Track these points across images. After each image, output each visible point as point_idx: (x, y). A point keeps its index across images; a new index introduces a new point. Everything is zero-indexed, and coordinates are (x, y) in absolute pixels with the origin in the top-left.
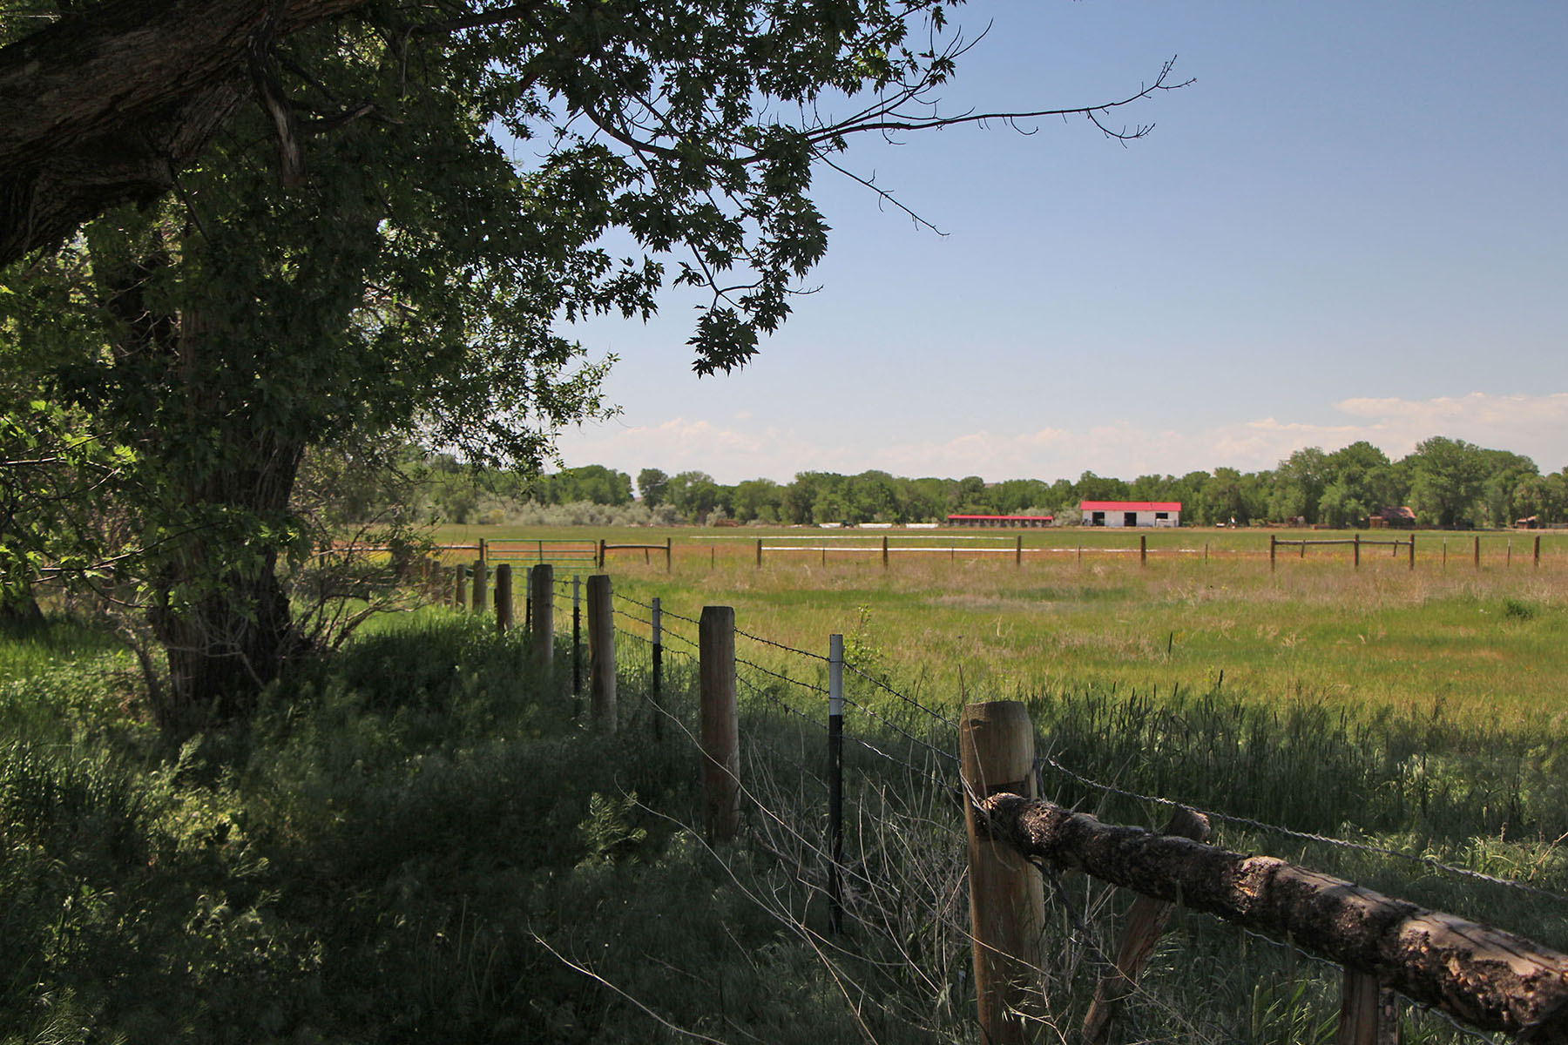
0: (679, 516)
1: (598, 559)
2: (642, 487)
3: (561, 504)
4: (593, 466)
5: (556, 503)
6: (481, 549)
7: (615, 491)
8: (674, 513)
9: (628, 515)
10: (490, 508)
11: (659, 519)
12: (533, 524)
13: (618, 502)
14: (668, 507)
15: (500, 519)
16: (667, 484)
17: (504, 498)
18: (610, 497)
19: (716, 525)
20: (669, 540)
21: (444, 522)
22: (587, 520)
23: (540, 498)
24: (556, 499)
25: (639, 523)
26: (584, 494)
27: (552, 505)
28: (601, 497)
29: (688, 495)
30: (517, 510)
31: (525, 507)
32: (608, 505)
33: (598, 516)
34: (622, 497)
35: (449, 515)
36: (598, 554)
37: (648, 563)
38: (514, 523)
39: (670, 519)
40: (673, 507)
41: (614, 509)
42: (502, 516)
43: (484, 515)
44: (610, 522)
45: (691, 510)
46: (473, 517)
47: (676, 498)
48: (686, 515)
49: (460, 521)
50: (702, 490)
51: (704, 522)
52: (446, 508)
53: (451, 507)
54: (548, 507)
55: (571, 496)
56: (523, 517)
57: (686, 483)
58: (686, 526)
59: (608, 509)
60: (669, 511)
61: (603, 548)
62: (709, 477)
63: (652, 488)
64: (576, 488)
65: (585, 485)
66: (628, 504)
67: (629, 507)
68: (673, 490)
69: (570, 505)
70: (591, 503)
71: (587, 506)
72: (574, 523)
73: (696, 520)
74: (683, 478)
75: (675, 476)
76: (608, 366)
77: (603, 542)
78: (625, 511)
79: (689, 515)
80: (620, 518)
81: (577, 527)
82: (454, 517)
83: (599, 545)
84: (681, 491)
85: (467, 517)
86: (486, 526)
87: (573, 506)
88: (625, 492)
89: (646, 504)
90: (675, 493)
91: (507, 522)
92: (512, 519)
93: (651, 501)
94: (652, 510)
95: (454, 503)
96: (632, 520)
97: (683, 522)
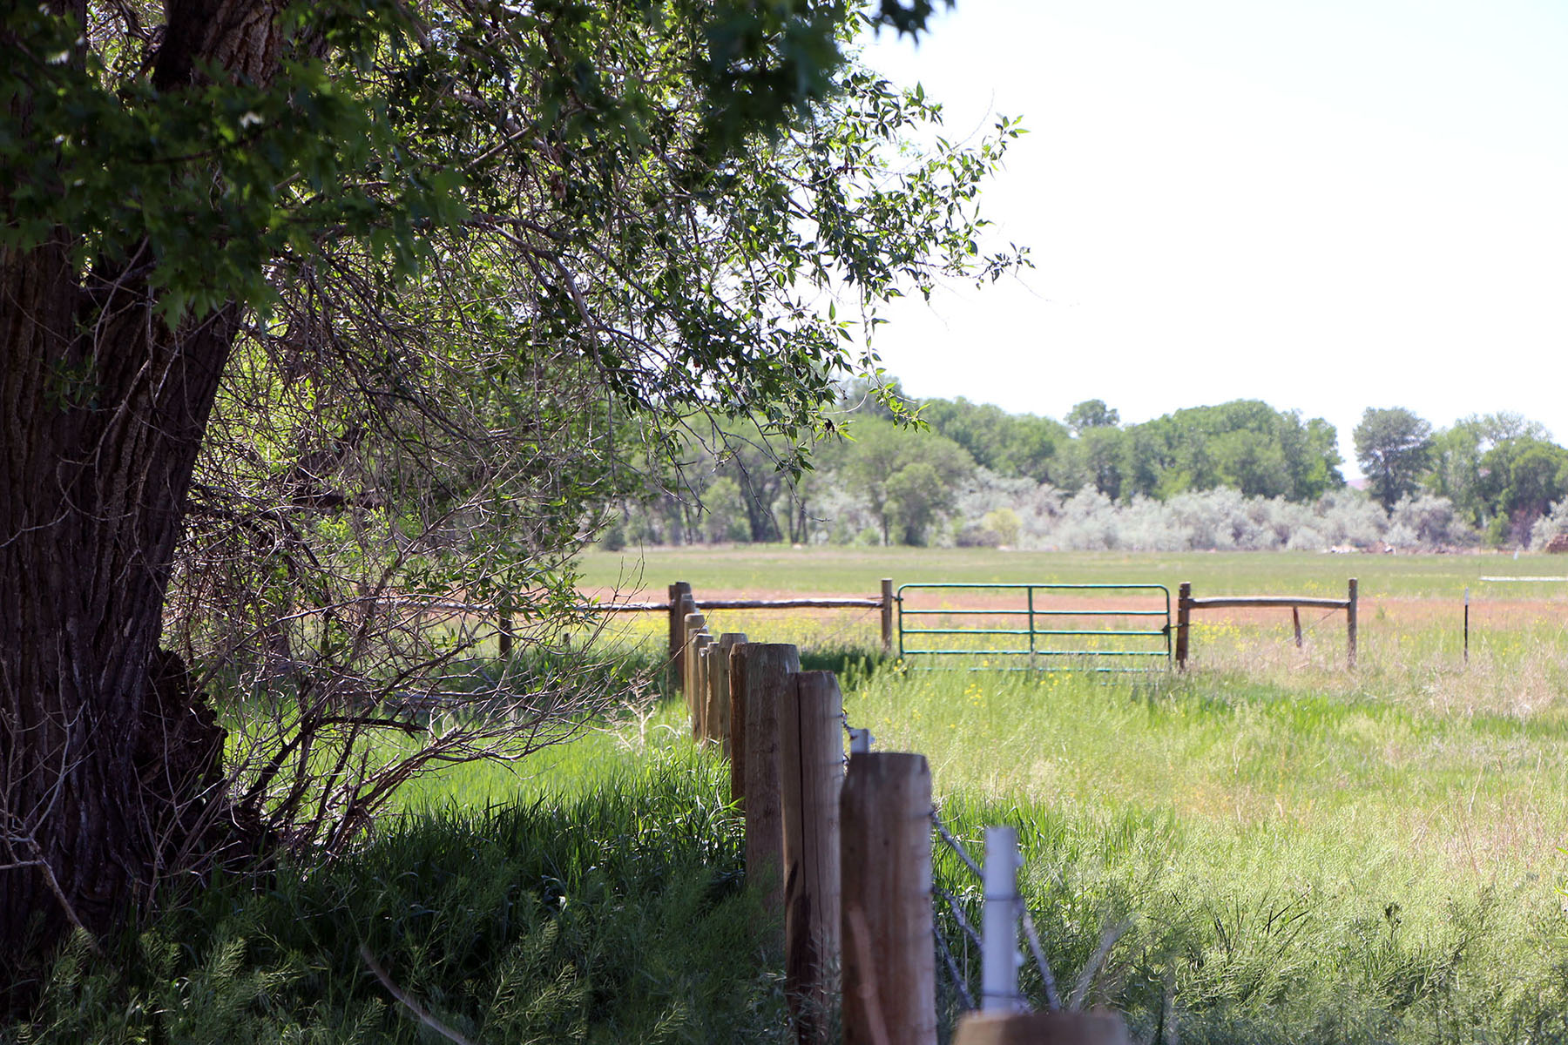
0: (1460, 526)
1: (1174, 633)
2: (1366, 453)
3: (1162, 498)
4: (1240, 403)
5: (1148, 494)
6: (885, 607)
7: (1296, 463)
8: (1448, 519)
9: (1329, 523)
10: (985, 507)
11: (1409, 534)
12: (1090, 547)
13: (1304, 491)
14: (1430, 503)
15: (1010, 535)
16: (1427, 445)
17: (1020, 483)
18: (1285, 476)
19: (1555, 548)
20: (1353, 584)
21: (874, 541)
22: (1224, 536)
23: (1108, 483)
24: (1148, 484)
25: (1357, 544)
26: (1219, 472)
27: (1139, 499)
28: (1261, 479)
29: (1483, 473)
30: (1052, 512)
31: (1070, 503)
32: (1279, 499)
33: (1252, 526)
34: (1313, 477)
35: (886, 522)
36: (1174, 621)
37: (1299, 645)
38: (1045, 544)
39: (1435, 532)
40: (1444, 502)
41: (1293, 507)
42: (1015, 527)
43: (972, 523)
44: (1284, 541)
45: (1493, 511)
46: (943, 530)
47: (1453, 479)
48: (1477, 524)
49: (912, 539)
50: (1520, 461)
51: (1526, 539)
52: (877, 508)
53: (891, 506)
54: (1129, 503)
55: (1186, 477)
56: (1067, 529)
57: (1477, 440)
58: (1476, 551)
59: (1278, 509)
60: (1433, 513)
61: (1186, 604)
62: (1539, 427)
63: (1387, 455)
64: (1198, 456)
65: (1221, 449)
66: (1328, 495)
67: (1331, 504)
68: (1443, 460)
69: (1185, 497)
70: (1237, 494)
71: (1226, 500)
72: (1193, 543)
73: (1504, 536)
74: (1471, 432)
75: (1451, 426)
76: (997, 149)
77: (1185, 590)
78: (1321, 513)
79: (1485, 522)
80: (1311, 533)
81: (1199, 552)
82: (896, 531)
83: (1175, 598)
84: (1465, 462)
85: (930, 529)
86: (974, 550)
87: (1191, 502)
88: (1322, 466)
89: (1374, 496)
90: (1450, 468)
91: (1024, 541)
92: (1039, 535)
93: (1387, 491)
94: (1390, 511)
95: (897, 495)
96: (1339, 537)
97: (1471, 541)
